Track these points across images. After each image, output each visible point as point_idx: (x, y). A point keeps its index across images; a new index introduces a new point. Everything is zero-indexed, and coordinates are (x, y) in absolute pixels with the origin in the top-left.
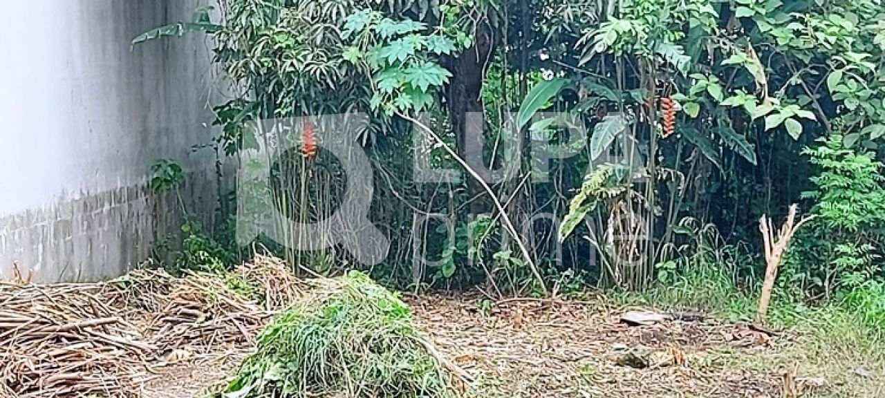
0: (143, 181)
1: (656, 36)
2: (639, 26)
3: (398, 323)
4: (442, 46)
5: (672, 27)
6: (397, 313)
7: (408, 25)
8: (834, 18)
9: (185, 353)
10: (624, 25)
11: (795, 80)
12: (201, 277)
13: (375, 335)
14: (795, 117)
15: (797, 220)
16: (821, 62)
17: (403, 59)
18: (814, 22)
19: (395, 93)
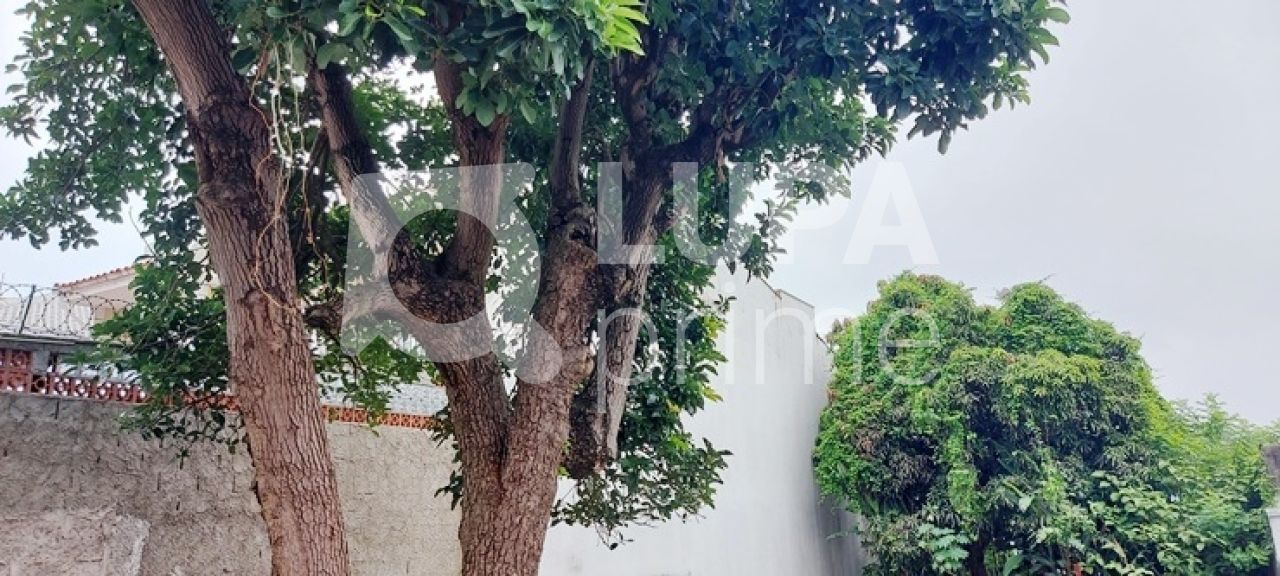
4: (964, 540)
7: (946, 531)
11: (1140, 555)
17: (945, 546)
19: (944, 562)
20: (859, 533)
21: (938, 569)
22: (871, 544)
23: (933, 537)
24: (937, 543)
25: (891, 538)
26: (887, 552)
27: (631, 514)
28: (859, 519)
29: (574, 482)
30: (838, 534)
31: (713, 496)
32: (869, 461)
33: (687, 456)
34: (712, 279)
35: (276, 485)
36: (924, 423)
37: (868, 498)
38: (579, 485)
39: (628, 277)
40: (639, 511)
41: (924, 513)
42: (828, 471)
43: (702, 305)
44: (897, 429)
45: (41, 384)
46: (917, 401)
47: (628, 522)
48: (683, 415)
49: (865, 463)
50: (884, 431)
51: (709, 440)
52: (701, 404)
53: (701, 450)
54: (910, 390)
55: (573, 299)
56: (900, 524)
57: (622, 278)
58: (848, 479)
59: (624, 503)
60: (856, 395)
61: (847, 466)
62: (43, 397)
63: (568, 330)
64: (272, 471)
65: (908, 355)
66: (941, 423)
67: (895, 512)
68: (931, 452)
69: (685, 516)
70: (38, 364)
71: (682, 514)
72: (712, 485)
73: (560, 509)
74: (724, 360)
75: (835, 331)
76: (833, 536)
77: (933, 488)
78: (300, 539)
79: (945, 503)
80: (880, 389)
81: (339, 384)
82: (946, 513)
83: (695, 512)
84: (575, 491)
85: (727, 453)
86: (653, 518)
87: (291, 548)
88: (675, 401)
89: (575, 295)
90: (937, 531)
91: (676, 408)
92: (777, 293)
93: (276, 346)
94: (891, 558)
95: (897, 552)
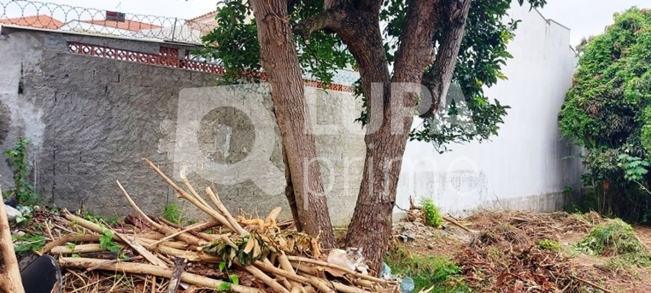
0: (562, 191)
3: (630, 232)
4: (646, 164)
6: (630, 230)
7: (636, 158)
9: (571, 232)
12: (576, 215)
13: (623, 235)
17: (634, 166)
19: (632, 175)
20: (581, 157)
21: (627, 179)
22: (588, 163)
23: (627, 161)
24: (629, 165)
25: (601, 161)
26: (597, 168)
27: (452, 137)
28: (583, 150)
29: (422, 120)
30: (569, 157)
31: (497, 131)
32: (593, 118)
33: (485, 108)
34: (508, 11)
35: (283, 110)
36: (631, 98)
37: (590, 139)
38: (425, 121)
39: (458, 7)
40: (456, 136)
41: (623, 148)
42: (567, 123)
43: (500, 26)
44: (614, 101)
45: (183, 64)
46: (629, 85)
47: (450, 141)
48: (484, 87)
49: (591, 120)
50: (605, 102)
51: (498, 100)
52: (495, 81)
53: (493, 106)
54: (626, 78)
55: (426, 20)
56: (608, 153)
57: (454, 8)
58: (579, 128)
59: (448, 131)
60: (590, 81)
61: (579, 121)
62: (184, 70)
63: (422, 38)
64: (280, 103)
65: (627, 58)
66: (643, 98)
67: (605, 147)
68: (633, 115)
69: (481, 140)
70: (181, 54)
71: (479, 138)
72: (498, 124)
73: (414, 133)
74: (511, 57)
75: (582, 44)
76: (565, 158)
77: (631, 135)
78: (294, 134)
79: (637, 143)
80: (606, 78)
81: (309, 68)
82: (638, 149)
83: (487, 138)
84: (423, 125)
85: (508, 107)
86: (464, 140)
87: (290, 138)
88: (480, 79)
89: (427, 18)
90: (630, 158)
91: (481, 82)
92: (548, 21)
93: (280, 43)
94: (599, 171)
95: (604, 168)
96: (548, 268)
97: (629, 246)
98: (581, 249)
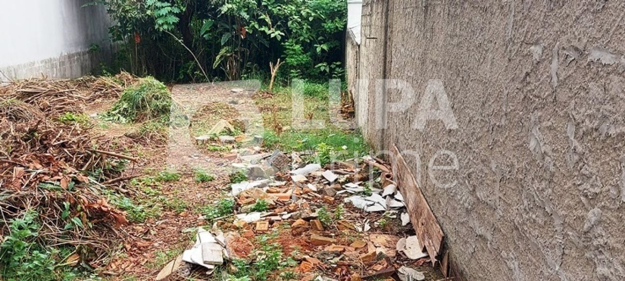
0: (87, 50)
1: (239, 9)
2: (234, 6)
3: (163, 91)
4: (176, 11)
5: (244, 7)
6: (163, 88)
7: (166, 4)
8: (290, 6)
9: (100, 100)
10: (230, 6)
11: (279, 23)
12: (104, 78)
13: (156, 94)
14: (279, 34)
15: (280, 63)
16: (286, 18)
17: (164, 14)
18: (284, 7)
19: (163, 24)
20: (105, 4)
21: (159, 29)
22: (114, 11)
23: (156, 8)
24: (159, 12)
30: (91, 4)
90: (159, 4)
94: (127, 21)
95: (132, 17)
96: (63, 145)
97: (164, 106)
98: (112, 118)
